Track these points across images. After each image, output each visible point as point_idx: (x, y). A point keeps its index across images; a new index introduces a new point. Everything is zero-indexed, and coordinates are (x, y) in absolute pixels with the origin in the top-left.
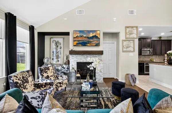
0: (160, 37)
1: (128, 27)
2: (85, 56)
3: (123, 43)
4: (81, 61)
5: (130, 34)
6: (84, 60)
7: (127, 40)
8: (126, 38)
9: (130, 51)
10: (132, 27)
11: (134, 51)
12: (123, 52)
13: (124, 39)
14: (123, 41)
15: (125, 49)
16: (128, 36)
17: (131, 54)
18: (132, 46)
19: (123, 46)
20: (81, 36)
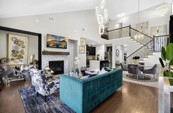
0: (92, 45)
1: (82, 38)
2: (56, 56)
3: (79, 48)
4: (53, 60)
5: (83, 43)
6: (55, 59)
7: (82, 46)
8: (81, 45)
9: (83, 53)
10: (84, 39)
11: (84, 53)
12: (80, 53)
13: (80, 45)
14: (80, 46)
15: (80, 52)
16: (82, 44)
17: (83, 55)
18: (84, 50)
19: (80, 50)
20: (56, 40)
